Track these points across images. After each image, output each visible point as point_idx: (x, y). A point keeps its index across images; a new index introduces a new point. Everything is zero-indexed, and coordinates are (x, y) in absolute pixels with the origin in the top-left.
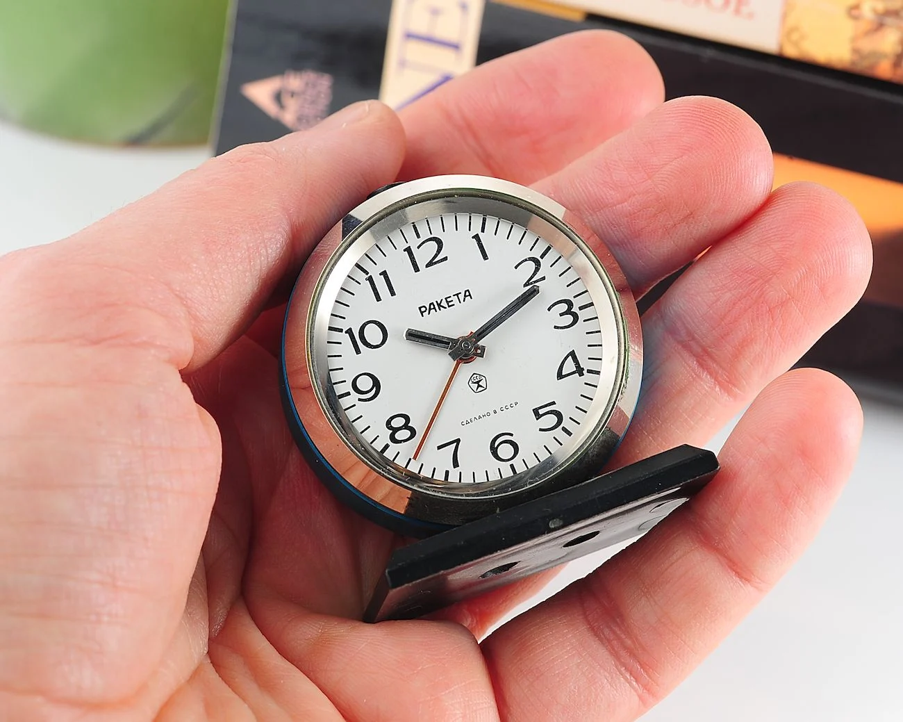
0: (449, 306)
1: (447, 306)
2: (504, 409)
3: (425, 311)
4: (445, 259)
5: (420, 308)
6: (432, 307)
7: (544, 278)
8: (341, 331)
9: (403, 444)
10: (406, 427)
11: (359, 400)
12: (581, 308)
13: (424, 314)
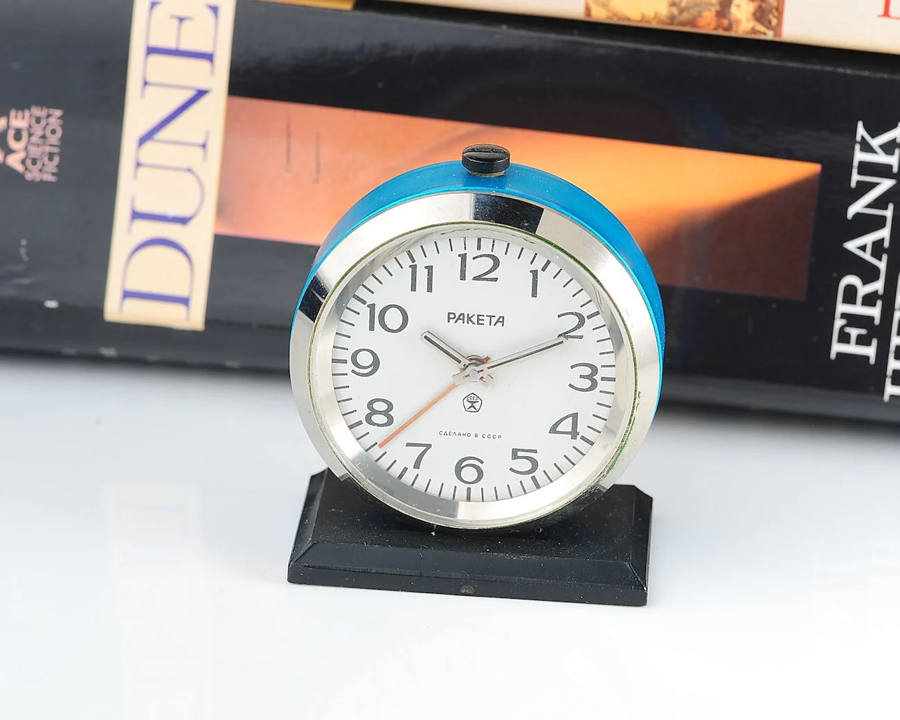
0: (479, 324)
1: (476, 322)
2: (486, 436)
3: (453, 318)
4: (496, 280)
5: (449, 314)
6: (461, 317)
7: (581, 337)
8: (364, 302)
9: (376, 427)
10: (386, 413)
11: (353, 371)
12: (603, 379)
13: (451, 320)
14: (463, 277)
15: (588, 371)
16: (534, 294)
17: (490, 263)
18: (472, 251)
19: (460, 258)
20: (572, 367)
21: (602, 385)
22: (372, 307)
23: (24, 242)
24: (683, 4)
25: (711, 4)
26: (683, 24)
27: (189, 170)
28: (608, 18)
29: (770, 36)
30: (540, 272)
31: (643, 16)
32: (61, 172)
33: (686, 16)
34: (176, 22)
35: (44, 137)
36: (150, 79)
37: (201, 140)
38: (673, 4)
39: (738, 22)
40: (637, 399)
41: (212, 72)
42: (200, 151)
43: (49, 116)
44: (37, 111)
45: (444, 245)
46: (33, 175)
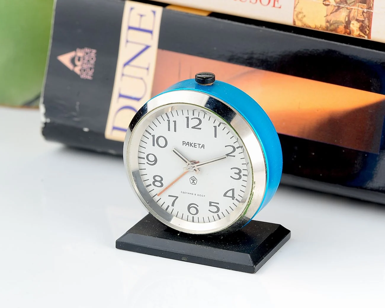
0: (194, 147)
1: (193, 146)
2: (199, 195)
3: (185, 144)
4: (200, 129)
5: (183, 142)
6: (188, 144)
7: (234, 156)
8: (150, 134)
9: (157, 187)
10: (160, 182)
11: (147, 163)
12: (244, 175)
13: (184, 145)
14: (188, 127)
15: (238, 171)
16: (216, 136)
17: (198, 122)
18: (191, 116)
19: (186, 118)
20: (231, 169)
21: (243, 178)
22: (153, 136)
23: (78, 103)
24: (331, 22)
25: (343, 23)
26: (332, 31)
27: (142, 79)
28: (302, 26)
29: (366, 38)
30: (217, 127)
31: (316, 26)
32: (94, 76)
33: (332, 27)
34: (139, 17)
35: (89, 61)
36: (129, 39)
37: (146, 66)
38: (328, 22)
39: (353, 31)
40: (254, 184)
41: (152, 38)
42: (145, 71)
43: (91, 52)
44: (87, 50)
45: (180, 112)
46: (84, 76)
